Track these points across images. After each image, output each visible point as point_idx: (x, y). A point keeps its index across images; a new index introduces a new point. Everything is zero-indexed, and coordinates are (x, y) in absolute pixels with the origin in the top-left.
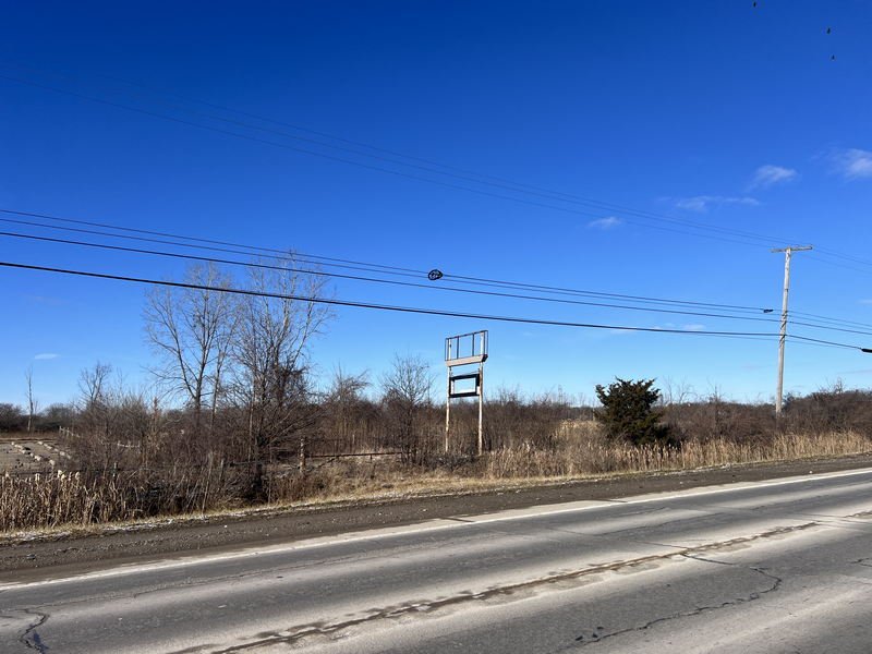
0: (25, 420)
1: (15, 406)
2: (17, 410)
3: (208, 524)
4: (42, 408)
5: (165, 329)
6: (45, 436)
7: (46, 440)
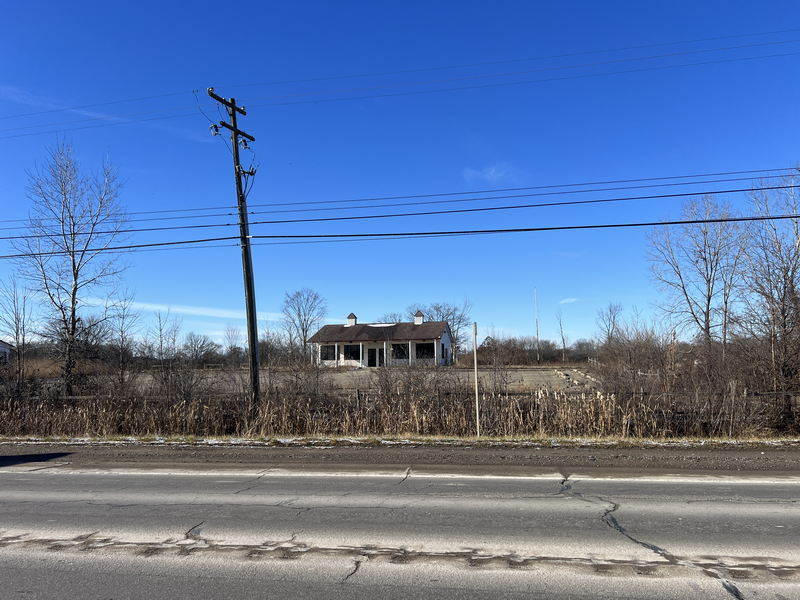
0: (560, 352)
1: (551, 342)
2: (554, 345)
3: (743, 449)
4: (571, 343)
5: (668, 266)
6: (577, 365)
7: (579, 368)
